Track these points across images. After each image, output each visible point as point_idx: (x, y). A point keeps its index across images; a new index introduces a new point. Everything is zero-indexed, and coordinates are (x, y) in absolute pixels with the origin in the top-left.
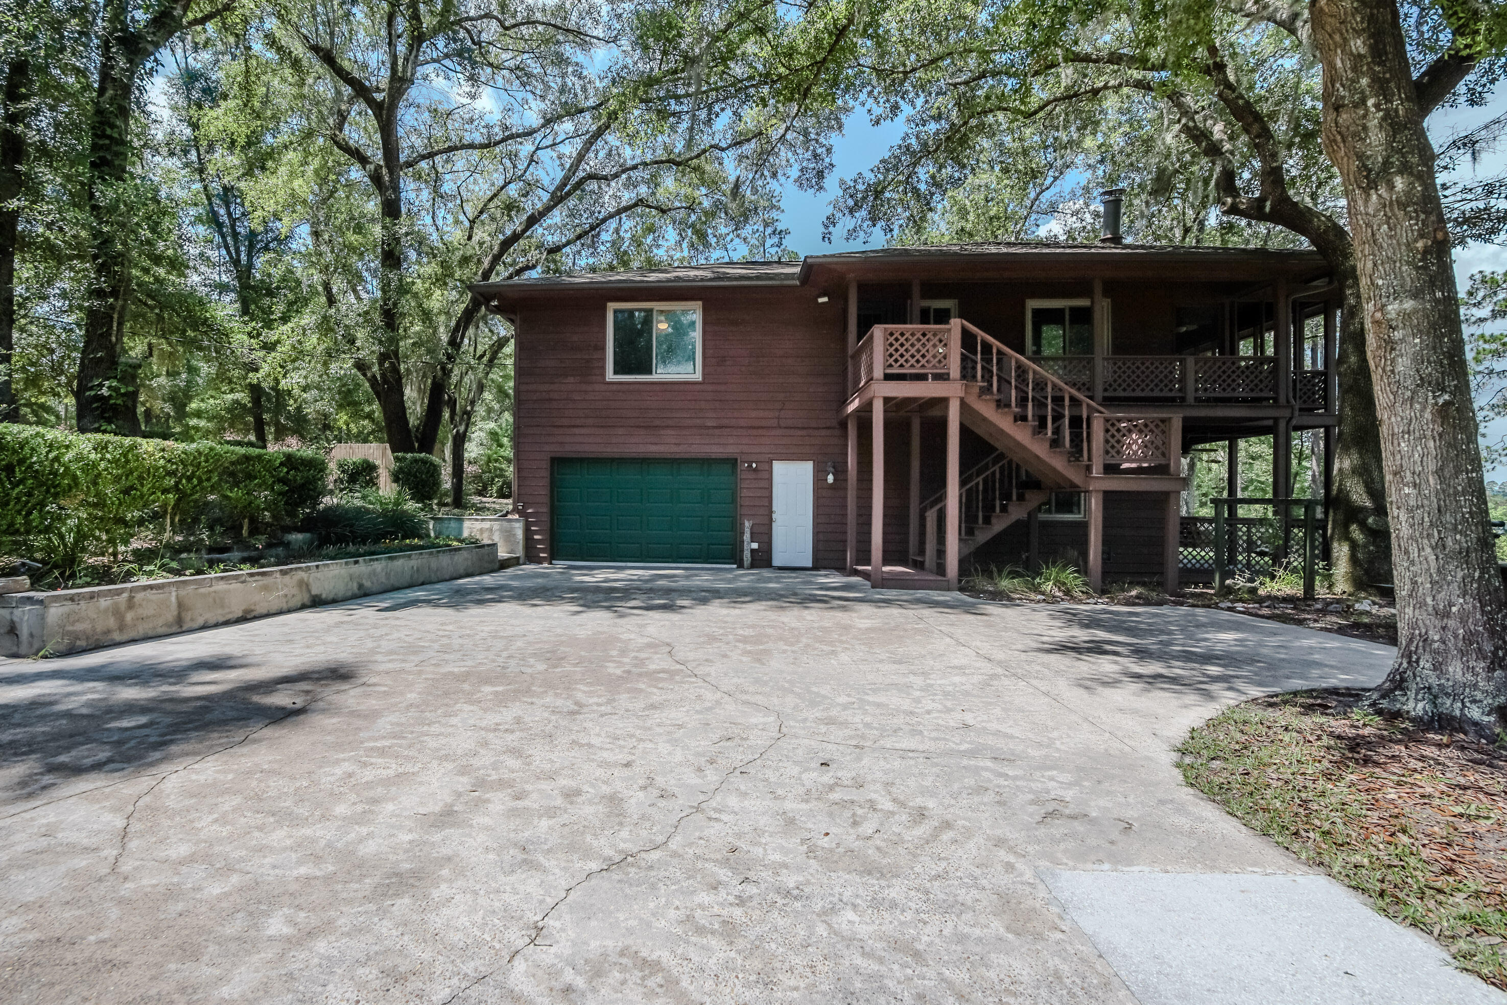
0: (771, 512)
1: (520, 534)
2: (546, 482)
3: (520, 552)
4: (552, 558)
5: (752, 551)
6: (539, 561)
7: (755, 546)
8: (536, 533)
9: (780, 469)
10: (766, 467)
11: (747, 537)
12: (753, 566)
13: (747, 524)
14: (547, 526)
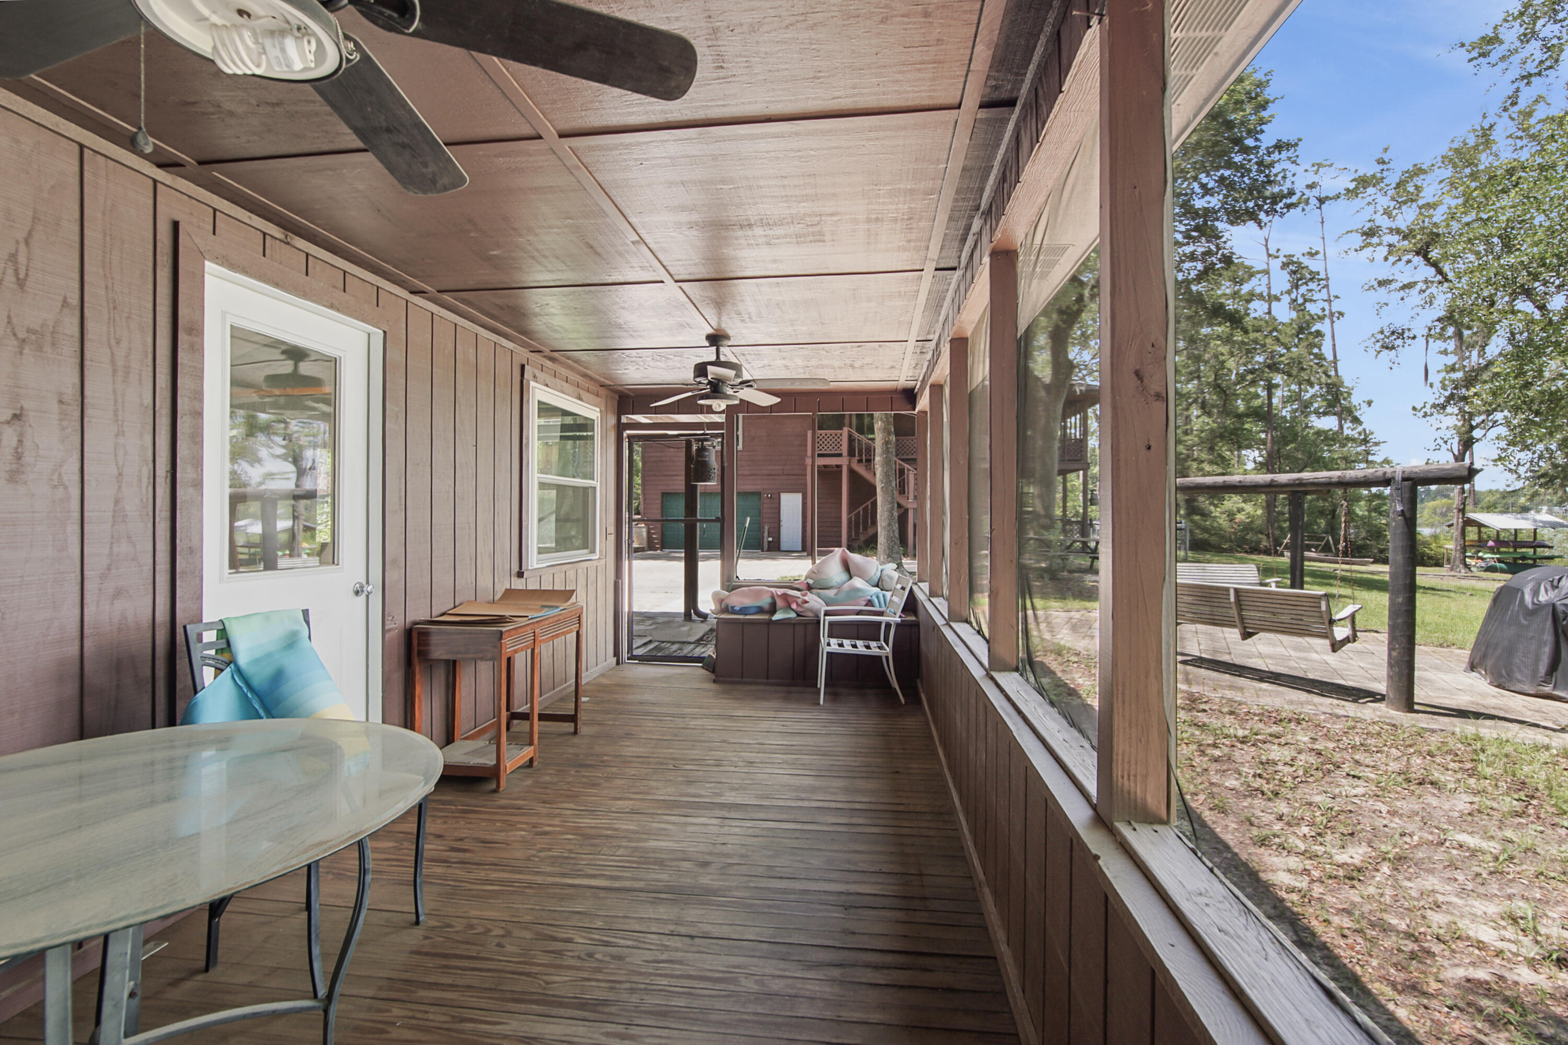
0: (779, 521)
1: (645, 534)
2: (659, 506)
3: (645, 545)
4: (662, 548)
5: (769, 542)
6: (656, 549)
7: (770, 539)
8: (654, 534)
9: (785, 497)
10: (777, 496)
11: (766, 534)
12: (769, 550)
13: (766, 528)
14: (659, 531)
